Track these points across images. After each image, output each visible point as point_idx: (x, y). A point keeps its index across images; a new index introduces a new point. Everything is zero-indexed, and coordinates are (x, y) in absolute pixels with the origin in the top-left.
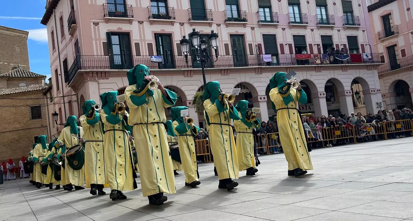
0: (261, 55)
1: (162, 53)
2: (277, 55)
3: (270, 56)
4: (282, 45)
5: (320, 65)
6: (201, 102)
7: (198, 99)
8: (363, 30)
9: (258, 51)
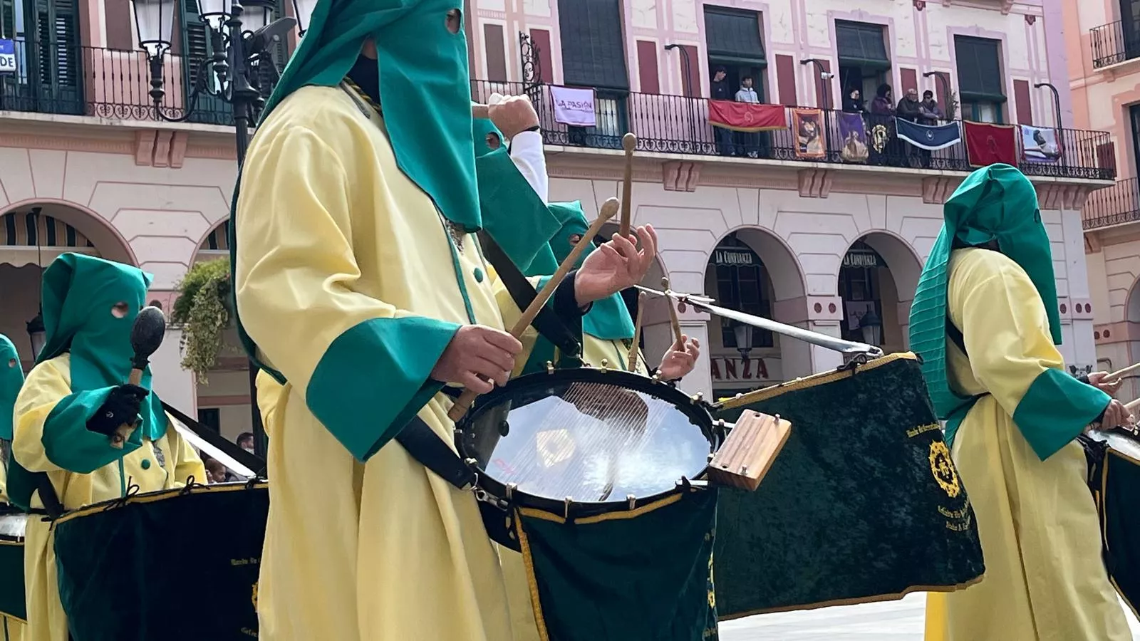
0: (545, 88)
1: (19, 26)
2: (620, 95)
3: (587, 95)
4: (647, 50)
5: (824, 166)
6: (219, 316)
7: (203, 298)
8: (1026, 16)
9: (529, 66)
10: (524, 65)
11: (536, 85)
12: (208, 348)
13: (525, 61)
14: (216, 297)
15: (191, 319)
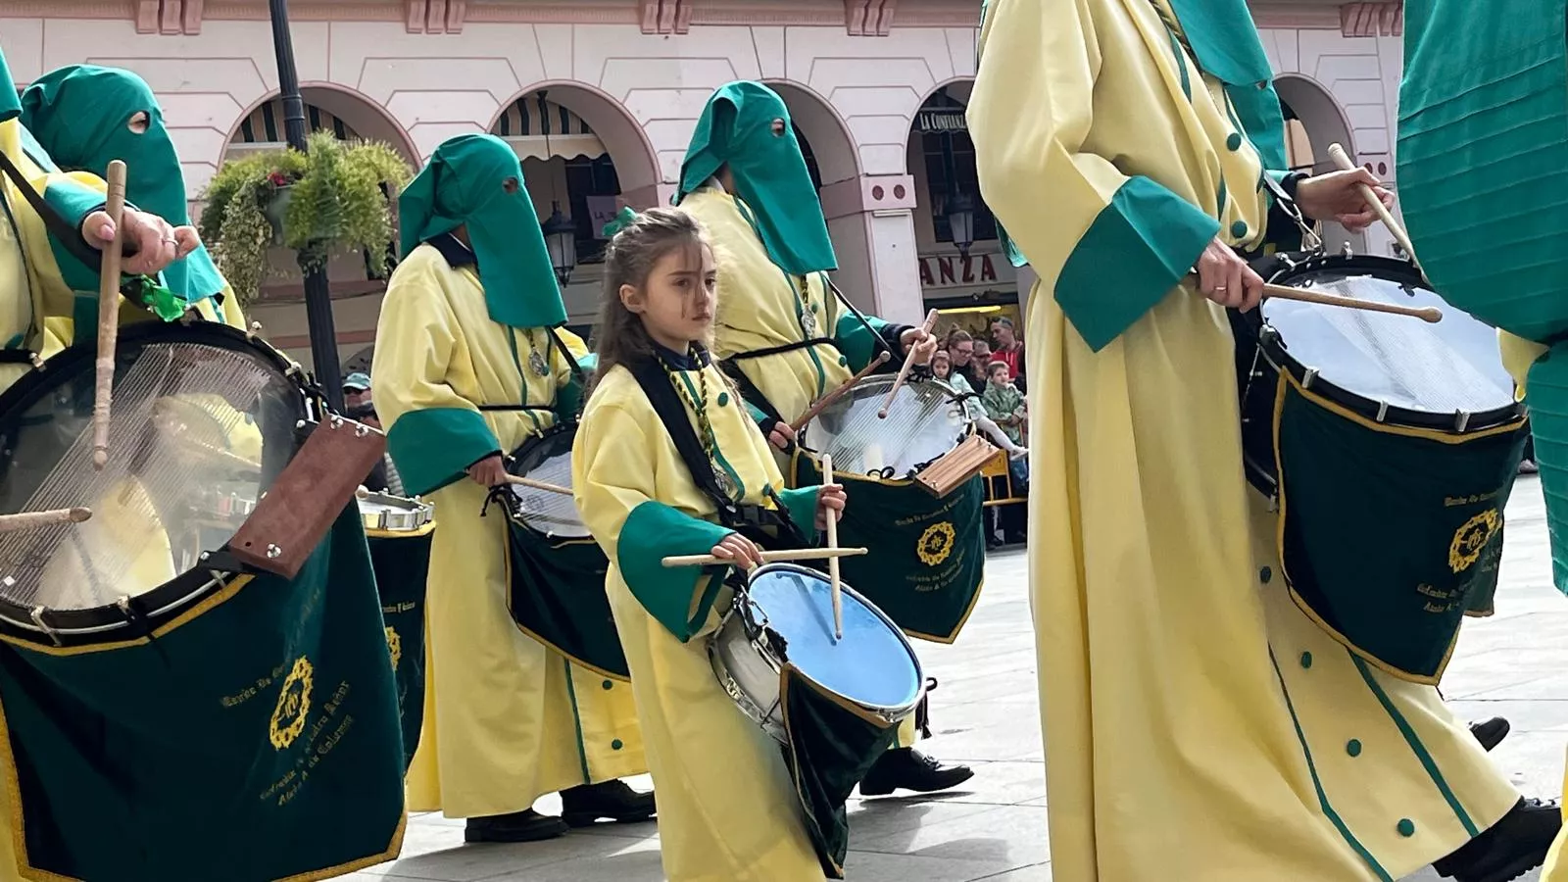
6: (261, 232)
7: (237, 209)
12: (249, 275)
14: (255, 207)
15: (223, 237)
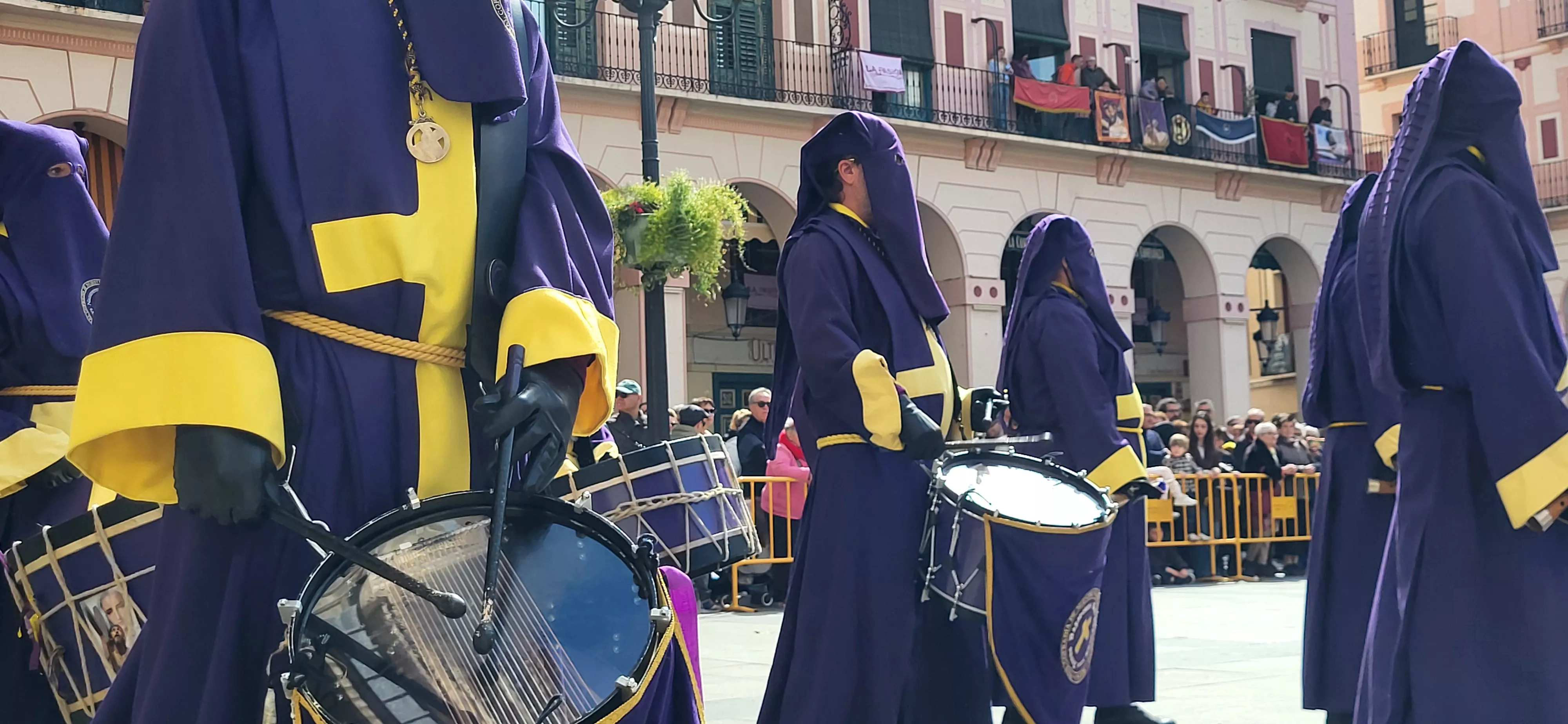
0: (854, 53)
2: (926, 68)
3: (894, 63)
4: (954, 22)
5: (1124, 152)
8: (1320, 15)
9: (837, 30)
10: (831, 29)
11: (844, 50)
13: (833, 24)
